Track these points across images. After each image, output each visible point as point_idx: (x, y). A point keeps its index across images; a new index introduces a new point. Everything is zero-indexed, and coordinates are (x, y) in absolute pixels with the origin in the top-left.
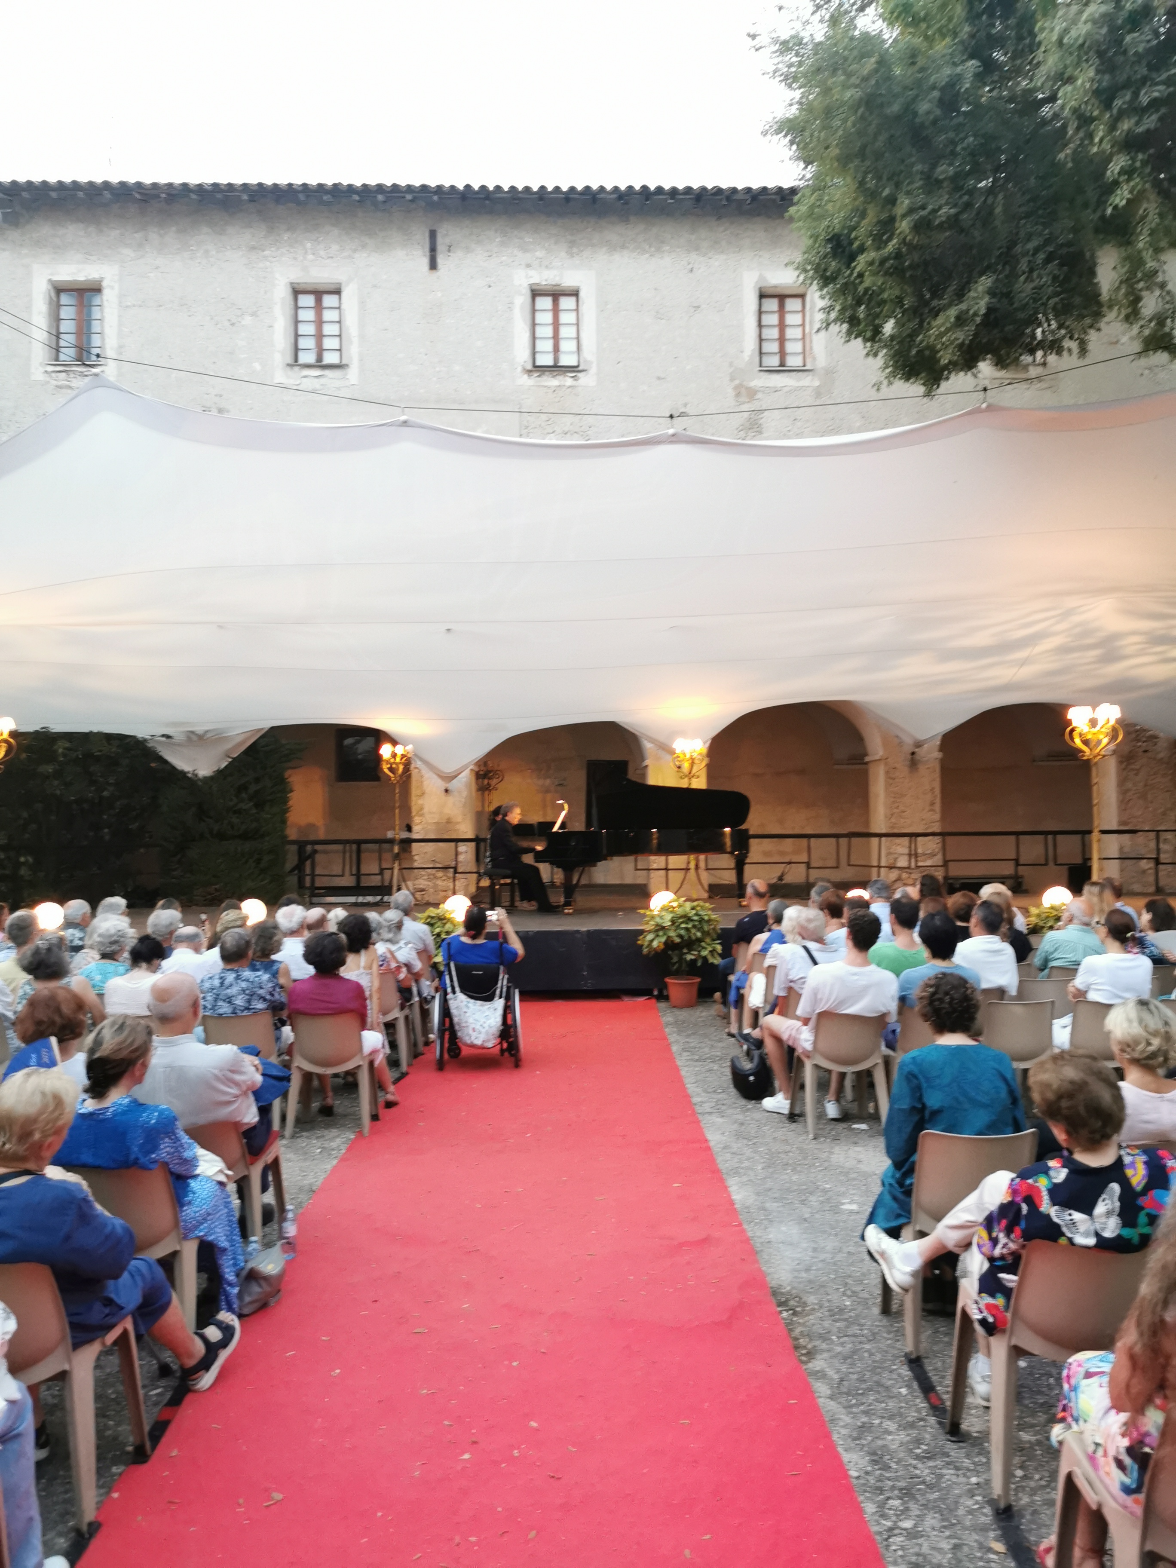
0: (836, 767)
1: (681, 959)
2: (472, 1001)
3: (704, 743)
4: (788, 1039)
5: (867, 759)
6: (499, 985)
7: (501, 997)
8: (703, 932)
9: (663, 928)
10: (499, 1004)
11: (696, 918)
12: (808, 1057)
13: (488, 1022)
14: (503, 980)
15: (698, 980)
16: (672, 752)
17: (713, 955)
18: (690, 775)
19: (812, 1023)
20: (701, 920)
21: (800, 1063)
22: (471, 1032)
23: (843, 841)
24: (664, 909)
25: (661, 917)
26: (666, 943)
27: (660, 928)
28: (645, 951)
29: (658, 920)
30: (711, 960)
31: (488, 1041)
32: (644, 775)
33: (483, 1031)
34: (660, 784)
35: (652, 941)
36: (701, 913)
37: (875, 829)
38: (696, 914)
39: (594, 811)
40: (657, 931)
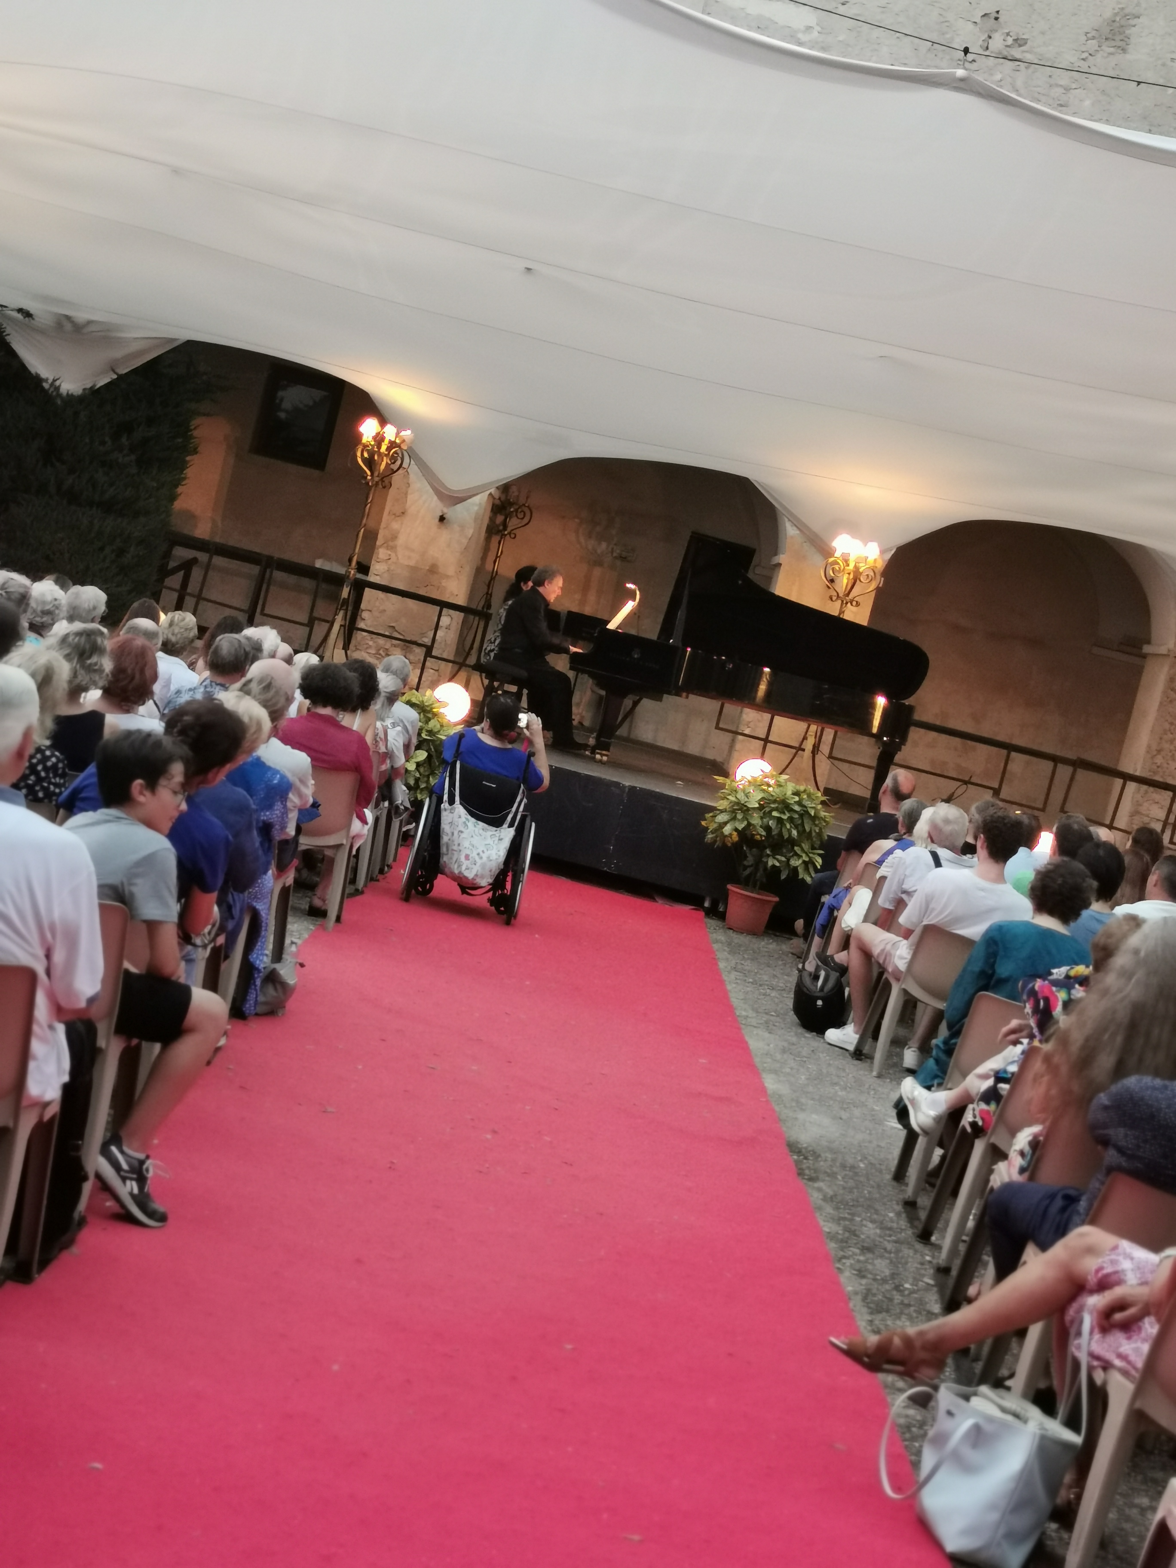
0: (1096, 650)
1: (759, 862)
2: (473, 820)
3: (882, 552)
4: (879, 955)
5: (1146, 649)
6: (514, 809)
7: (511, 826)
8: (802, 832)
9: (745, 809)
10: (507, 834)
11: (797, 808)
12: (898, 980)
13: (487, 854)
14: (520, 804)
15: (777, 899)
16: (827, 552)
17: (807, 869)
18: (846, 599)
19: (914, 938)
20: (804, 814)
21: (888, 987)
22: (463, 858)
23: (1064, 771)
24: (756, 784)
25: (747, 795)
26: (741, 833)
27: (741, 808)
28: (710, 836)
29: (741, 796)
30: (802, 874)
31: (482, 877)
32: (769, 579)
33: (479, 862)
34: (794, 598)
35: (726, 823)
36: (807, 803)
37: (1127, 766)
38: (799, 803)
39: (681, 615)
40: (733, 812)
